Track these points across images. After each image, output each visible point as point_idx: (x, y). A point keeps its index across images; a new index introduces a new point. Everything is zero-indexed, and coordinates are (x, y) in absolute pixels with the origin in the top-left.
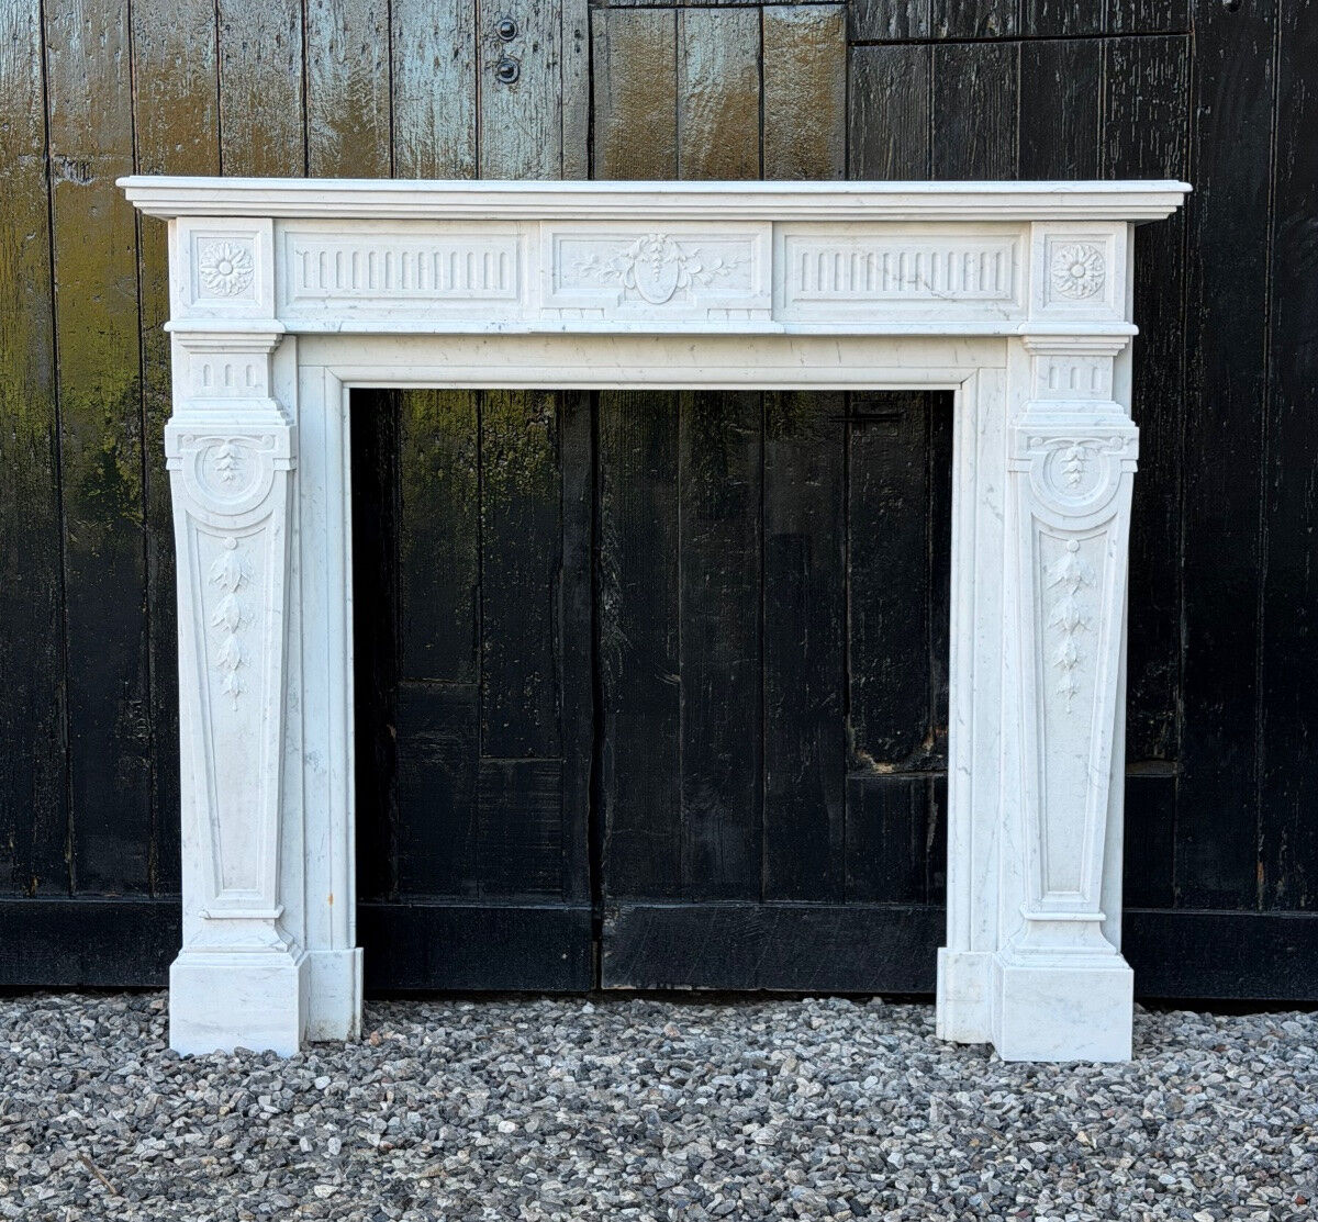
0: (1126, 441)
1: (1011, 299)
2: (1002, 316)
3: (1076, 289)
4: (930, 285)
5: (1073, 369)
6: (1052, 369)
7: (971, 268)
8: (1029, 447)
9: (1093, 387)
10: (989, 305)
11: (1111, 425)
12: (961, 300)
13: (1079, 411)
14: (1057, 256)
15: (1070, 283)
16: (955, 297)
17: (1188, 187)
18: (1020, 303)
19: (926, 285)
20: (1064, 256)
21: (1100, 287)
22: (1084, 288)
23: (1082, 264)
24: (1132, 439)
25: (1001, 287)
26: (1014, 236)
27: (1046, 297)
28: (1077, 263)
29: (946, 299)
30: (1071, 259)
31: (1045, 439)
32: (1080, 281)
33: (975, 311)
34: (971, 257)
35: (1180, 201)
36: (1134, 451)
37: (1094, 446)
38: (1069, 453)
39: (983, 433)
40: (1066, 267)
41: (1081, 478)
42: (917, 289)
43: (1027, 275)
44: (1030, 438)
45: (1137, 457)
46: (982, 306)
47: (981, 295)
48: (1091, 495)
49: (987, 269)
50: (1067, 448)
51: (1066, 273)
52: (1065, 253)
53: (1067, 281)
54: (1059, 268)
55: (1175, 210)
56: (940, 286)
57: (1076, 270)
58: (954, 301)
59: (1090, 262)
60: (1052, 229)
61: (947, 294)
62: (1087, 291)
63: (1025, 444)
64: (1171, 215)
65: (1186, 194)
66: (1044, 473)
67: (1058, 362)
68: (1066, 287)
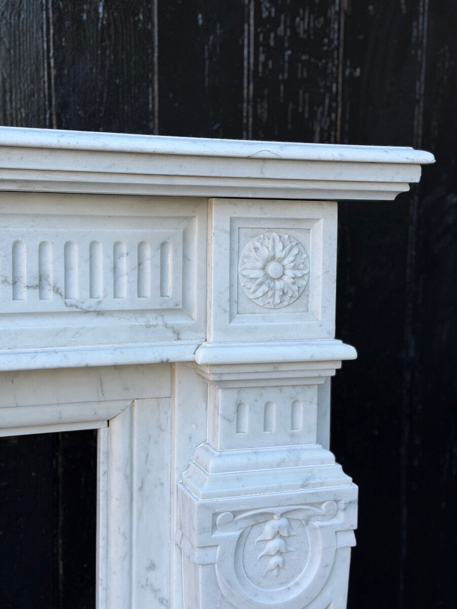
0: (342, 506)
1: (181, 308)
2: (170, 334)
3: (273, 296)
4: (62, 290)
5: (267, 404)
6: (239, 406)
7: (125, 264)
8: (214, 526)
9: (293, 427)
10: (152, 319)
11: (322, 484)
12: (111, 313)
13: (279, 465)
14: (247, 249)
15: (264, 288)
16: (102, 307)
17: (428, 157)
18: (195, 315)
19: (57, 290)
20: (256, 249)
21: (303, 292)
22: (284, 294)
23: (280, 261)
24: (350, 502)
25: (169, 292)
26: (186, 218)
27: (233, 308)
28: (273, 258)
29: (87, 312)
30: (265, 253)
31: (235, 514)
32: (279, 284)
33: (131, 327)
34: (124, 249)
35: (416, 176)
36: (351, 519)
37: (301, 516)
38: (268, 528)
39: (141, 489)
40: (260, 264)
41: (284, 561)
42: (41, 298)
43: (204, 276)
44: (215, 515)
45: (356, 527)
46: (141, 321)
47: (141, 303)
48: (297, 584)
49: (148, 265)
50: (266, 522)
51: (258, 274)
52: (258, 245)
53: (260, 284)
54: (250, 267)
55: (407, 189)
56: (77, 292)
57: (273, 268)
58: (99, 313)
59: (290, 258)
60: (241, 211)
61: (90, 304)
62: (287, 298)
63: (210, 524)
64: (401, 196)
65: (425, 167)
66: (235, 562)
67: (249, 397)
68: (259, 293)
